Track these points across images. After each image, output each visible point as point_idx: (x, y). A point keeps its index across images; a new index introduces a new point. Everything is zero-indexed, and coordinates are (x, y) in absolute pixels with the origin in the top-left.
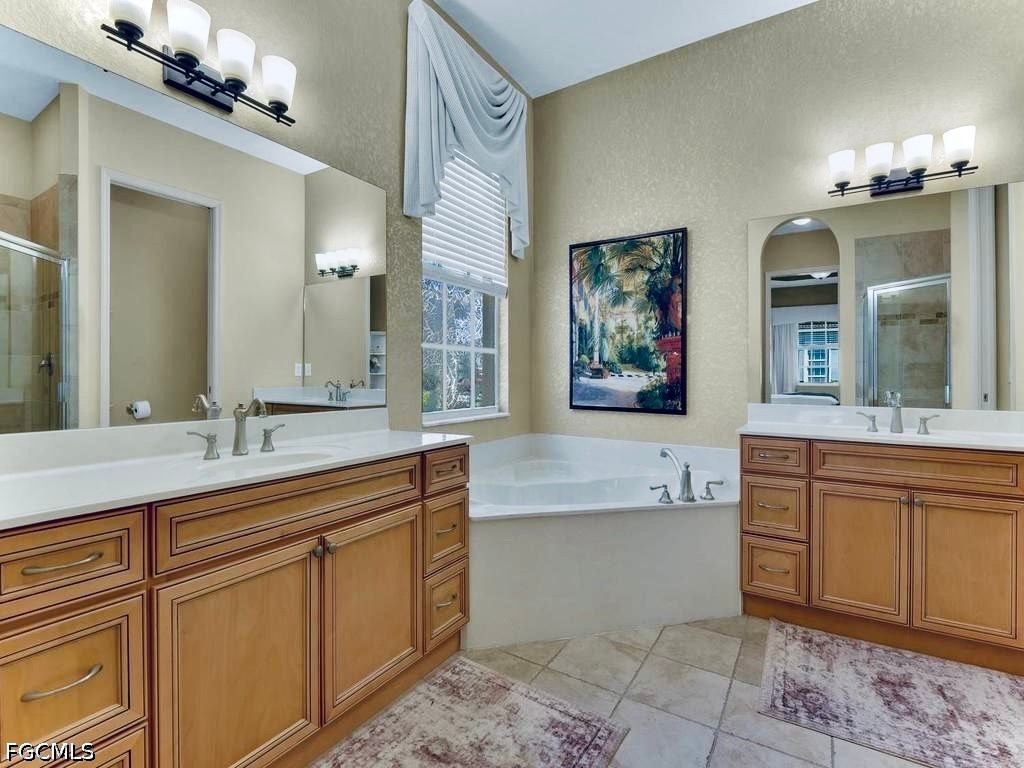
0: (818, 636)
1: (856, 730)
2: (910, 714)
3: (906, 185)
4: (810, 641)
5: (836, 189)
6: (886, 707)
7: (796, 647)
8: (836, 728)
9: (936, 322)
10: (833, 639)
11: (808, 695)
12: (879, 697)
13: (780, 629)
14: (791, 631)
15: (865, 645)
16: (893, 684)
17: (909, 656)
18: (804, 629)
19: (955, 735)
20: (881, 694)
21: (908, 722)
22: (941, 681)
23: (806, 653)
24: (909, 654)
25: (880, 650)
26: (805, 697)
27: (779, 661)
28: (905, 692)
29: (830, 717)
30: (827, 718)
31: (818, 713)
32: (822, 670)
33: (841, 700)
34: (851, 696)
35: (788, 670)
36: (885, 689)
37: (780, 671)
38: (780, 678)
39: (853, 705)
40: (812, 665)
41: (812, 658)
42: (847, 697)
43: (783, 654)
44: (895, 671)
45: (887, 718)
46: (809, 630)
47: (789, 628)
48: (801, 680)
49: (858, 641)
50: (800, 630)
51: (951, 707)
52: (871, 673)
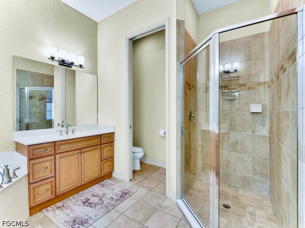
0: (60, 204)
1: (94, 218)
2: (96, 205)
3: (68, 65)
4: (59, 207)
5: (50, 58)
6: (91, 208)
7: (58, 212)
8: (90, 222)
9: (42, 100)
10: (63, 202)
11: (76, 221)
12: (88, 207)
13: (47, 211)
14: (51, 209)
15: (71, 198)
16: (86, 202)
17: (82, 193)
18: (54, 205)
19: (105, 202)
20: (87, 206)
21: (98, 207)
22: (92, 193)
23: (63, 211)
24: (81, 193)
25: (75, 196)
26: (77, 222)
27: (59, 220)
28: (90, 201)
29: (86, 221)
30: (86, 222)
31: (83, 223)
32: (71, 212)
33: (83, 215)
34: (84, 212)
35: (65, 220)
36: (87, 204)
37: (63, 222)
38: (66, 224)
39: (86, 214)
40: (68, 213)
41: (65, 211)
42: (83, 213)
43: (57, 217)
44: (83, 198)
45: (94, 210)
46: (56, 205)
47: (49, 208)
48: (70, 219)
49: (69, 198)
50: (53, 206)
51: (99, 197)
52: (80, 203)
